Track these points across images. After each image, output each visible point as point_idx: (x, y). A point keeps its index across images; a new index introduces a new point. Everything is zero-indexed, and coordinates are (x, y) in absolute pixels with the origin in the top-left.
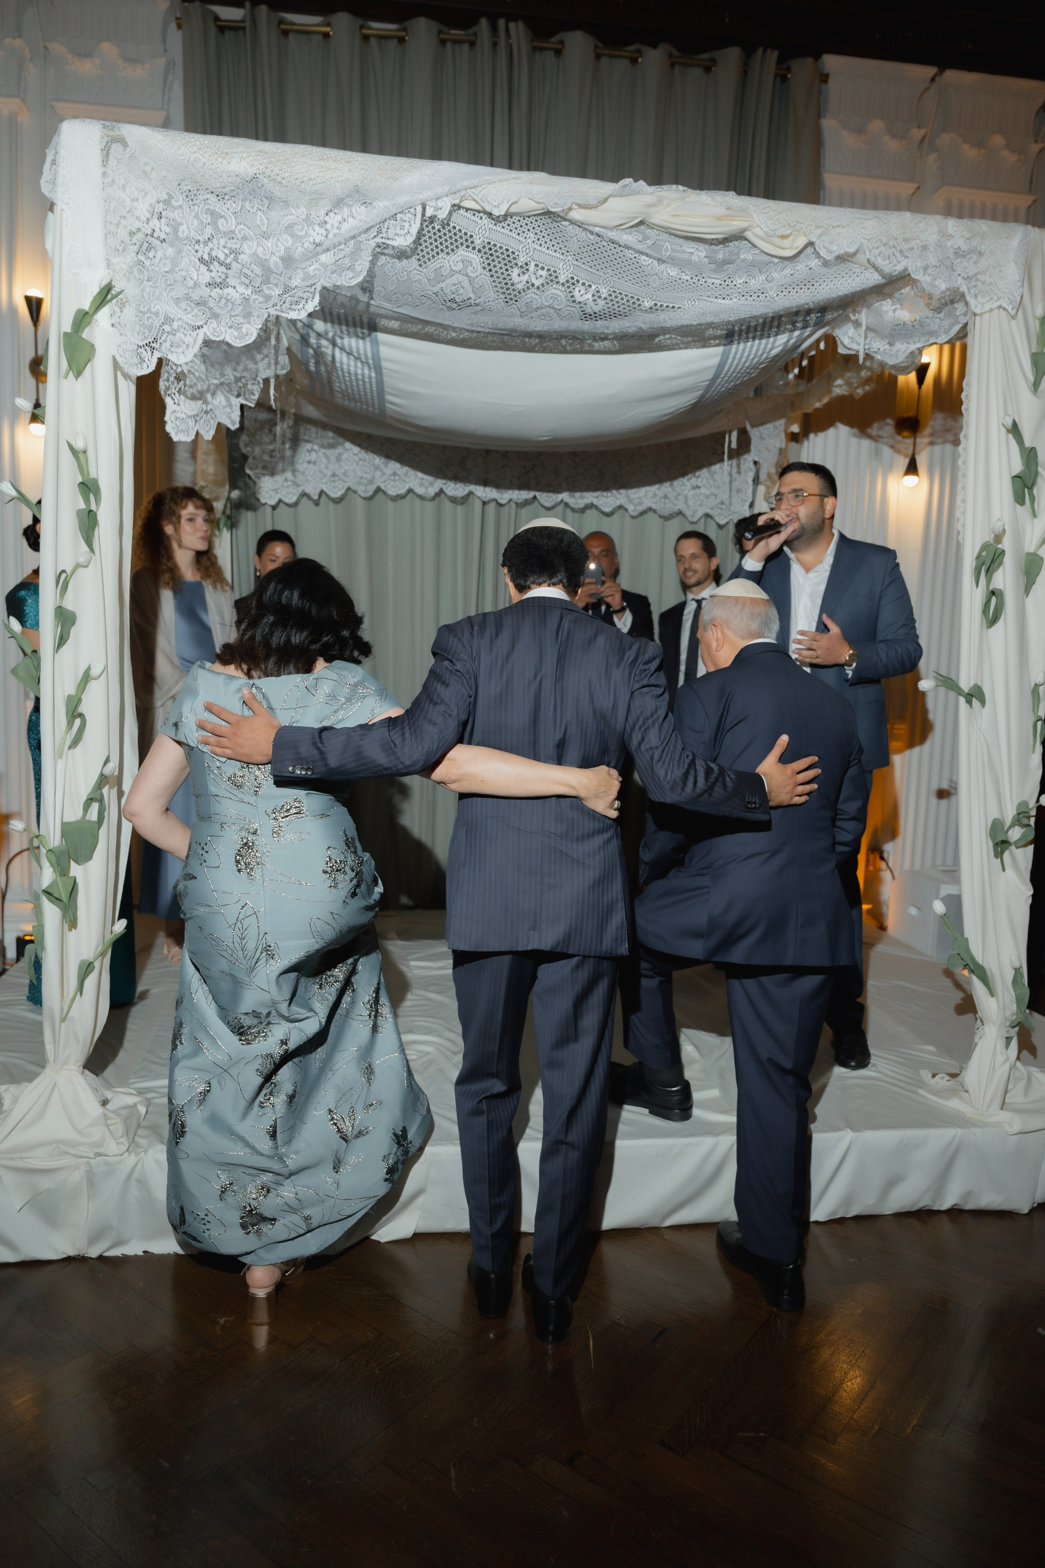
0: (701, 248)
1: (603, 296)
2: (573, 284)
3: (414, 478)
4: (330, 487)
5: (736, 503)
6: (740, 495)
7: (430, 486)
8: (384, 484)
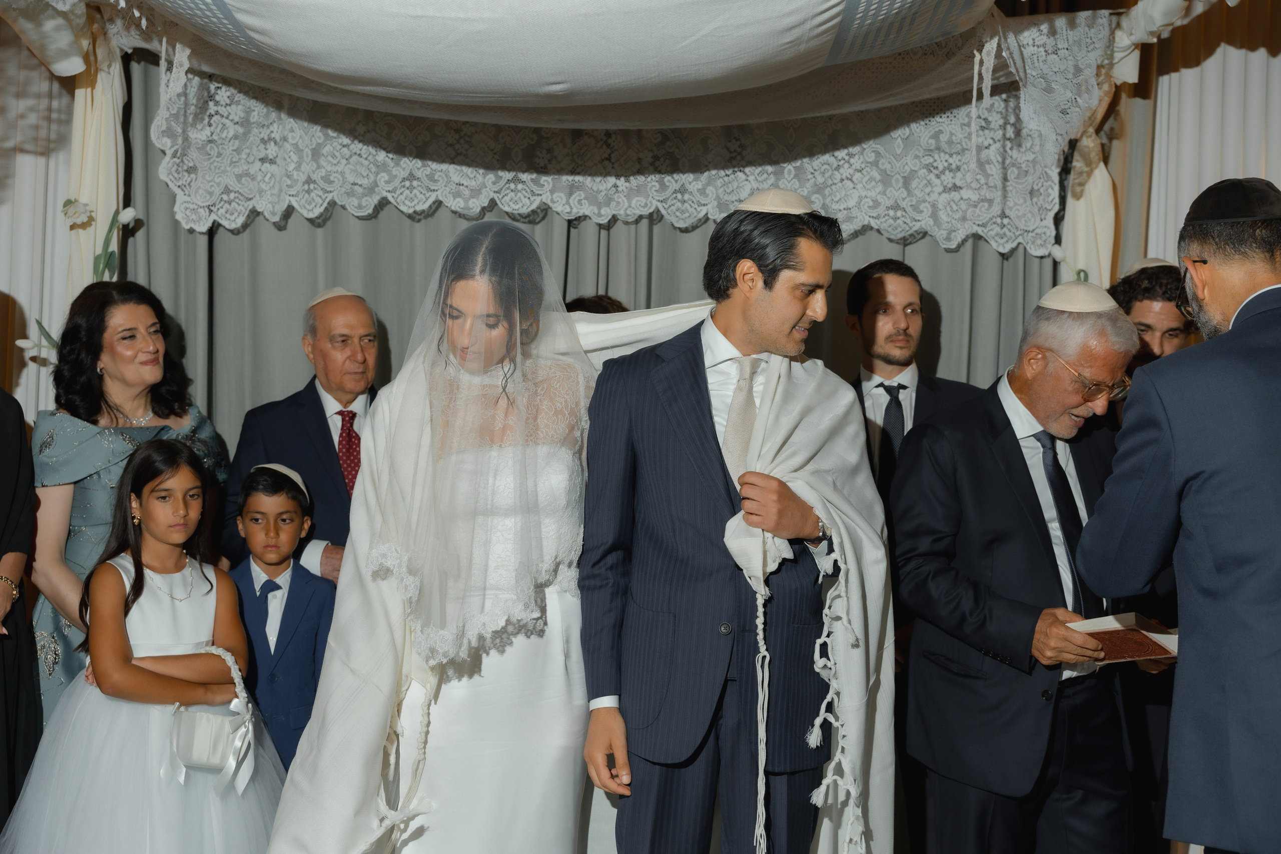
3: (444, 184)
4: (303, 201)
5: (1029, 215)
6: (1035, 200)
7: (472, 197)
8: (393, 194)
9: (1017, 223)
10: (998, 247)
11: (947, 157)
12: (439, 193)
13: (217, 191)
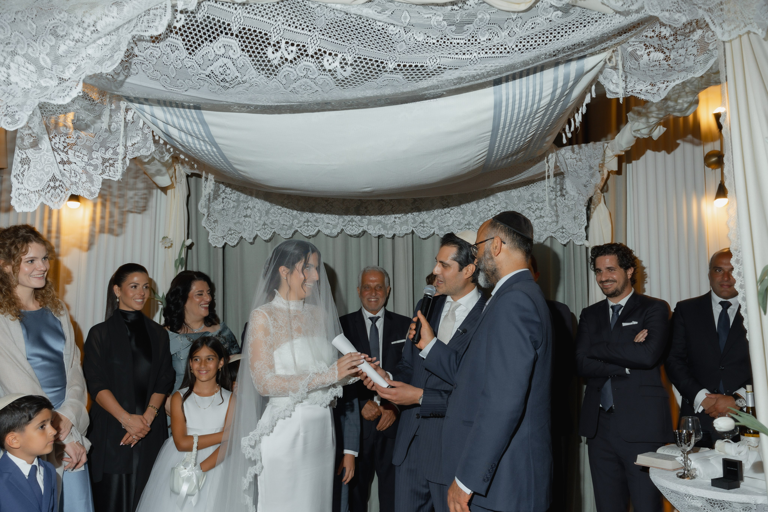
0: (439, 13)
1: (349, 63)
2: (321, 55)
3: (322, 223)
4: (262, 233)
5: (574, 227)
6: (576, 221)
7: (333, 228)
8: (300, 228)
9: (569, 231)
10: (561, 242)
11: (537, 204)
12: (319, 227)
13: (226, 230)
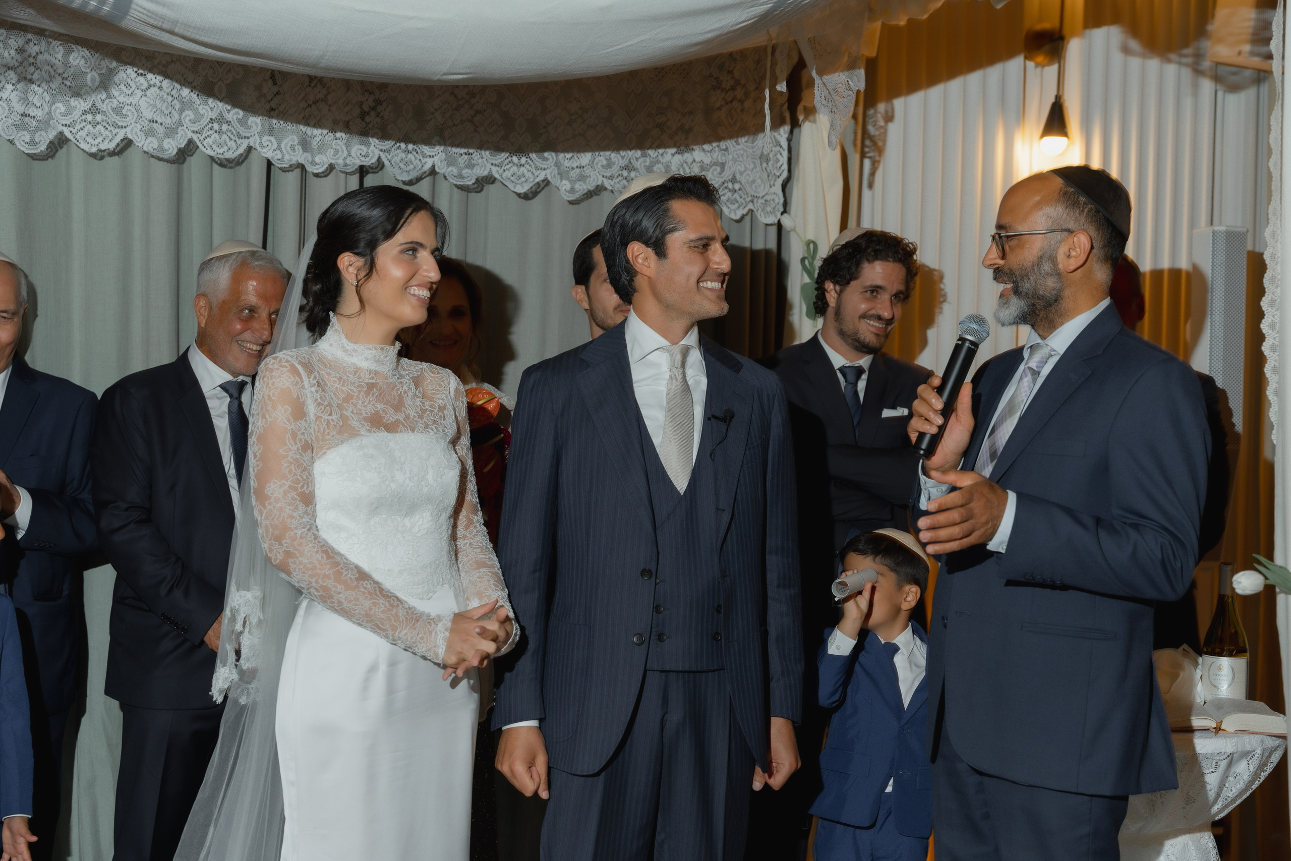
3: (134, 120)
5: (759, 181)
6: (764, 165)
8: (71, 129)
9: (748, 188)
10: (730, 213)
12: (128, 129)
